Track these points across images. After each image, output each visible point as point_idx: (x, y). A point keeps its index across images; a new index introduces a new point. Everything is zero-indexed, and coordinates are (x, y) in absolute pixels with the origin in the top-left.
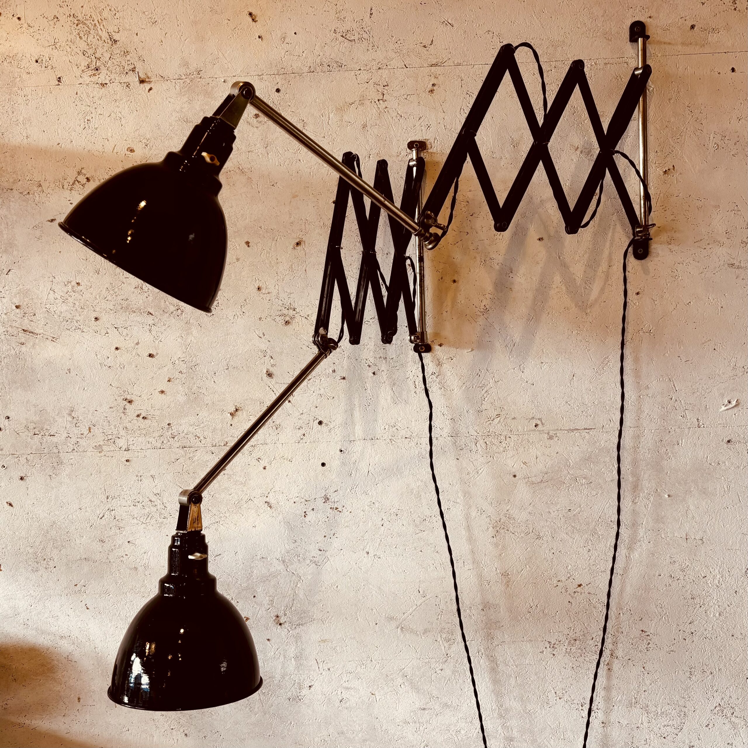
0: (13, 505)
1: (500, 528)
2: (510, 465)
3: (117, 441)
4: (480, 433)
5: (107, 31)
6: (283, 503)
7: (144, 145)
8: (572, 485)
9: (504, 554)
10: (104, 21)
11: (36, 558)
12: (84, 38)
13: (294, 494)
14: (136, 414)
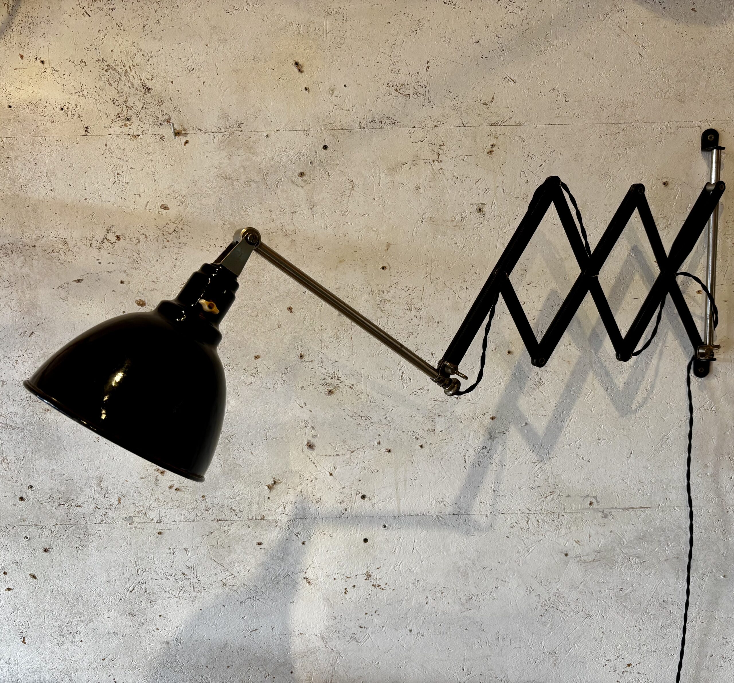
0: (37, 577)
1: (549, 606)
2: (562, 544)
3: (149, 512)
4: (532, 511)
5: (139, 78)
6: (322, 579)
7: (179, 203)
8: (625, 565)
9: (552, 633)
10: (136, 67)
11: (62, 632)
12: (114, 85)
13: (334, 571)
14: (169, 485)
